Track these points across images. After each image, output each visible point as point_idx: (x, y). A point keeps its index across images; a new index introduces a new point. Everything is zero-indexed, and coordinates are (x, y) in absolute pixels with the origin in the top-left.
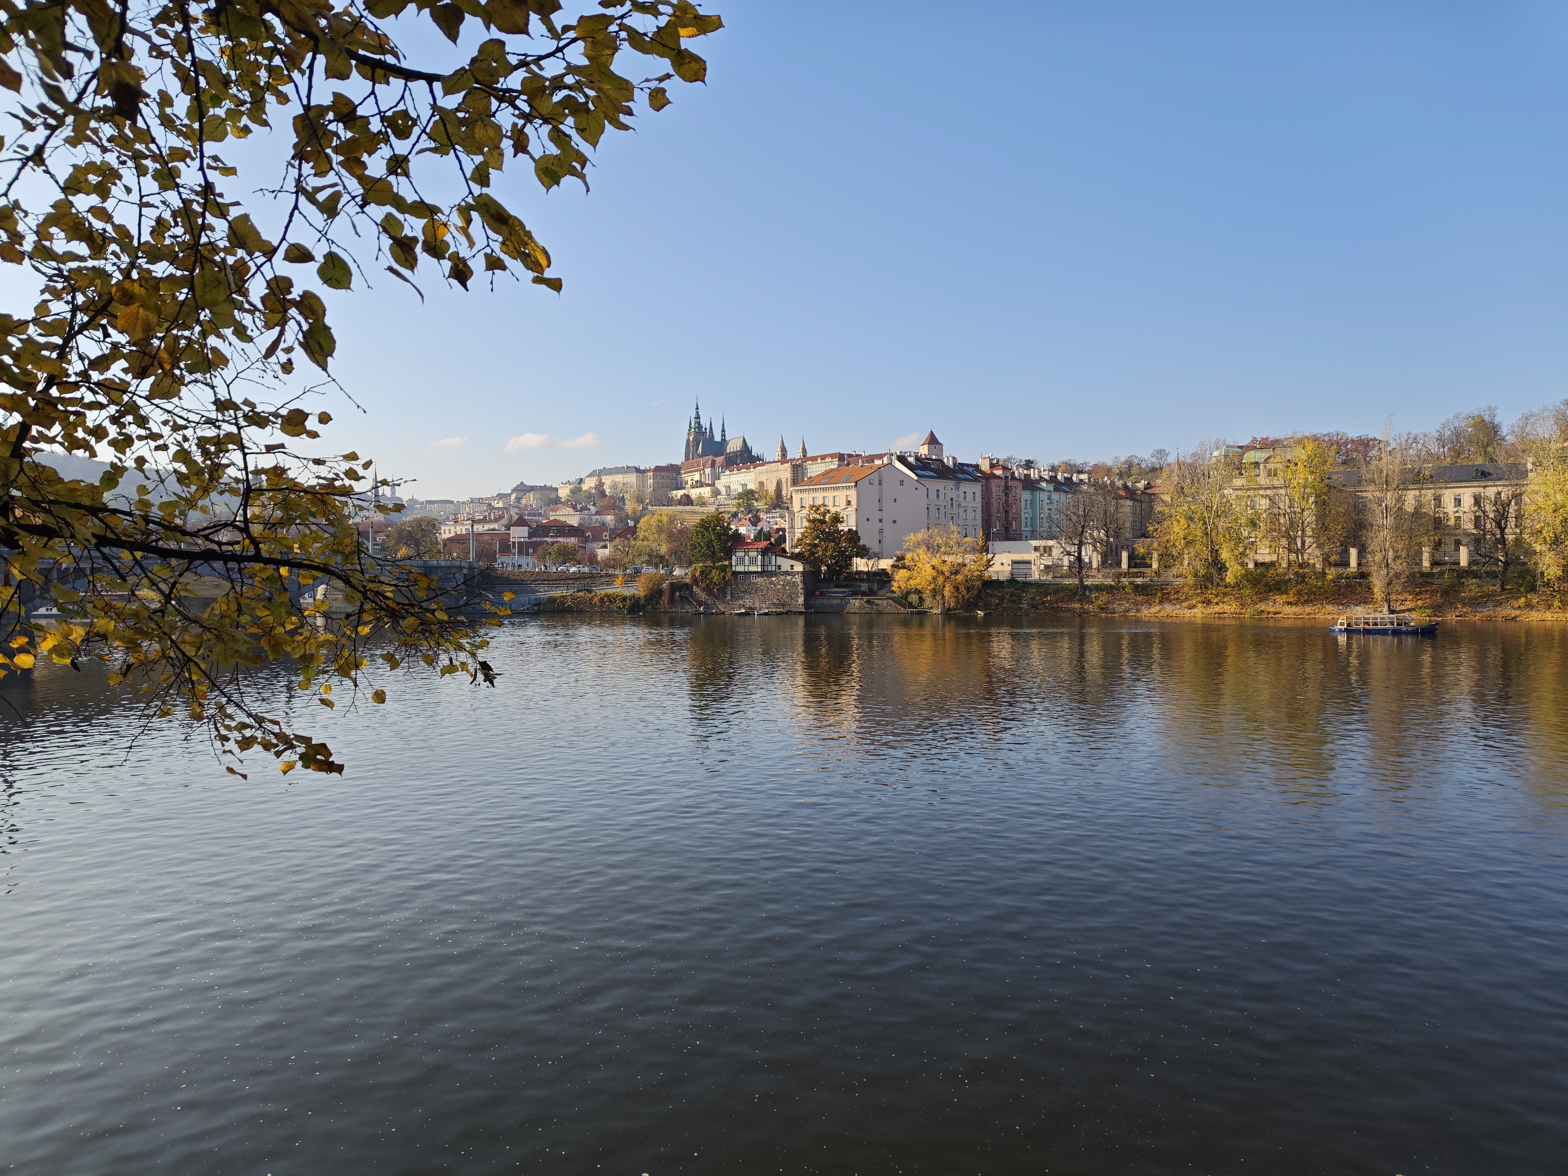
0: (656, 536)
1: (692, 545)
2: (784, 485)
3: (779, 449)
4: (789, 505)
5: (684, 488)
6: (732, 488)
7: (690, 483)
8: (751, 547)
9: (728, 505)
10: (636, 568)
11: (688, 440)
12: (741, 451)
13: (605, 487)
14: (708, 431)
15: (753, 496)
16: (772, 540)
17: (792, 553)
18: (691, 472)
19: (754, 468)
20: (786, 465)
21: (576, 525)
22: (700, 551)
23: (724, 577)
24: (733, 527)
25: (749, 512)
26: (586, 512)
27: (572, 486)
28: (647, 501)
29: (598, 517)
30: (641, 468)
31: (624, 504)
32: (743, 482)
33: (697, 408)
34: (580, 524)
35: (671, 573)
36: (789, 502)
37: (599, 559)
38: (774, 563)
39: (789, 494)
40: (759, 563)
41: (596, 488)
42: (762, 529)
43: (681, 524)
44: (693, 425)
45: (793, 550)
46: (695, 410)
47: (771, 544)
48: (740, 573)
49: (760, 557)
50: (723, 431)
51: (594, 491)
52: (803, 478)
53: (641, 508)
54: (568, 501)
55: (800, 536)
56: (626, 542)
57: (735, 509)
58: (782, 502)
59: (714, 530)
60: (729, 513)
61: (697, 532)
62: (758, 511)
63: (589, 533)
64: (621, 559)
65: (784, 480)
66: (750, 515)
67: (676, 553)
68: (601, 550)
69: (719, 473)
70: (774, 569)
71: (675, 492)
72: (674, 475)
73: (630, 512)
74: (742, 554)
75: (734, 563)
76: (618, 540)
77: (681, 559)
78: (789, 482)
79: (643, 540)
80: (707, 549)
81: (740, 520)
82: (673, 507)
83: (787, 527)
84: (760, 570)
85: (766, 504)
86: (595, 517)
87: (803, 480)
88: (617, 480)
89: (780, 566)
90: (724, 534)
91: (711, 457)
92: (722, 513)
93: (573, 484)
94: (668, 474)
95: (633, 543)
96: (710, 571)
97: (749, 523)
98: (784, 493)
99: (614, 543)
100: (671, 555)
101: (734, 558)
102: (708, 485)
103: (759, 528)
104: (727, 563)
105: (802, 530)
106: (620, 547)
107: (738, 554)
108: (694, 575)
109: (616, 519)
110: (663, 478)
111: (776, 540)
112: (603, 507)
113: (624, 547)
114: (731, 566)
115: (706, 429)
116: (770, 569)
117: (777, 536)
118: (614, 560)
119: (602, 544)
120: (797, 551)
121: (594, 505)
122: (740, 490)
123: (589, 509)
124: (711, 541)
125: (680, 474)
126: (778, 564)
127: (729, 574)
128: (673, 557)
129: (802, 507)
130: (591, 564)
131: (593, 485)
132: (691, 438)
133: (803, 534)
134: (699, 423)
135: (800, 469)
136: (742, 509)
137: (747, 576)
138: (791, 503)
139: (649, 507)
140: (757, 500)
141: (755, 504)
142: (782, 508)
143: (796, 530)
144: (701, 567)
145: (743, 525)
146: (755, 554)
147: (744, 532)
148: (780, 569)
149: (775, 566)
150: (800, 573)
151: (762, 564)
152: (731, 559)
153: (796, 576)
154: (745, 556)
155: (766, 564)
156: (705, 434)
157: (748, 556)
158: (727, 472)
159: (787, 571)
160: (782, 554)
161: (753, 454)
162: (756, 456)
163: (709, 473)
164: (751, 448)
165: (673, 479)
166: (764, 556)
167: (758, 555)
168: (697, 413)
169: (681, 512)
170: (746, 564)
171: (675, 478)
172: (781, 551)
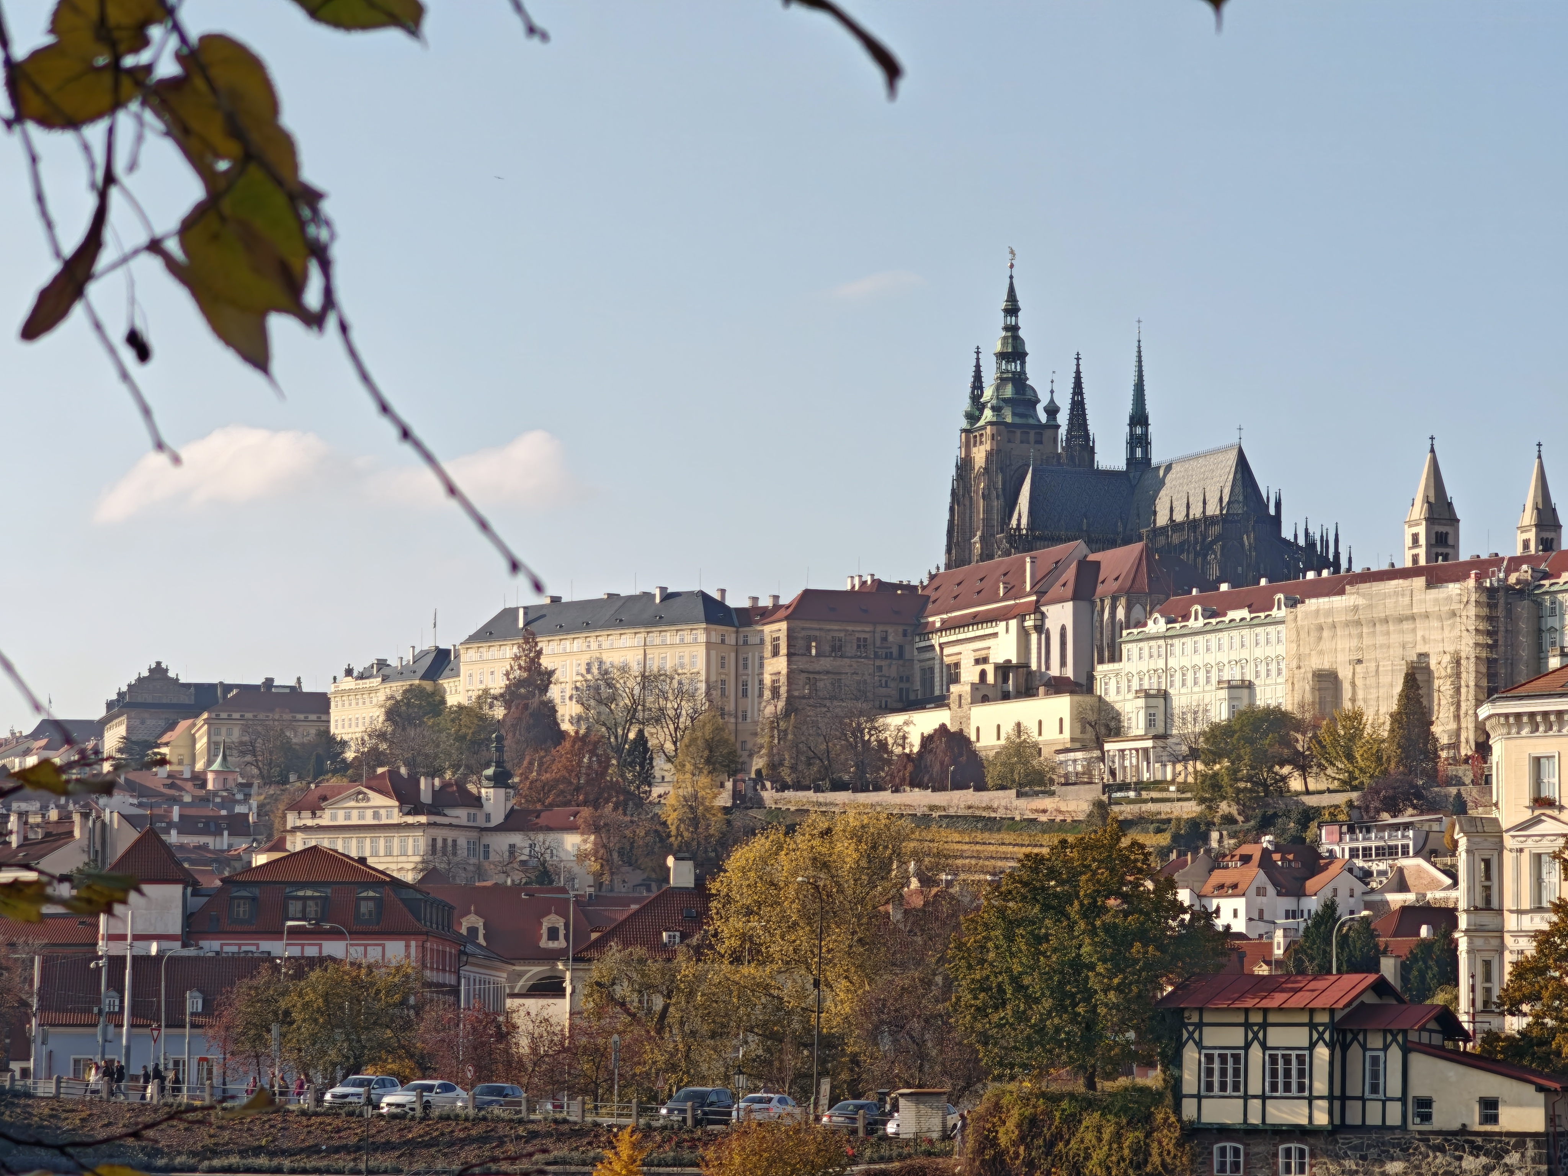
0: (802, 936)
1: (983, 986)
2: (1443, 687)
3: (1419, 511)
4: (1470, 793)
5: (941, 702)
6: (1180, 700)
7: (969, 674)
8: (1278, 999)
9: (1159, 785)
10: (700, 1099)
11: (964, 466)
12: (1224, 519)
13: (554, 693)
14: (1063, 419)
15: (1289, 743)
16: (1388, 967)
17: (1492, 1037)
18: (976, 620)
19: (1292, 603)
20: (1453, 588)
21: (409, 877)
22: (1022, 1017)
23: (1141, 1153)
24: (1184, 896)
25: (1265, 824)
26: (460, 815)
27: (397, 688)
28: (758, 763)
29: (517, 839)
30: (732, 602)
31: (647, 778)
32: (1233, 674)
33: (1012, 309)
34: (430, 874)
35: (875, 1126)
36: (1466, 773)
37: (523, 1045)
38: (1394, 1087)
39: (1469, 735)
40: (1321, 1086)
41: (510, 696)
42: (1330, 908)
43: (926, 881)
44: (988, 393)
45: (1494, 1023)
46: (1000, 320)
47: (1381, 987)
48: (1224, 1131)
49: (1322, 1053)
50: (1139, 418)
51: (499, 712)
52: (1540, 657)
53: (724, 799)
54: (373, 757)
55: (1529, 948)
56: (654, 967)
57: (1190, 809)
58: (1433, 776)
59: (1093, 910)
60: (1161, 825)
61: (1011, 924)
62: (1308, 816)
63: (471, 921)
64: (630, 1053)
65: (1440, 665)
66: (1267, 840)
67: (898, 1025)
68: (533, 1004)
69: (1116, 628)
70: (1394, 1116)
71: (895, 720)
72: (894, 636)
73: (672, 818)
74: (1235, 1037)
75: (1190, 1080)
76: (614, 953)
77: (923, 1056)
78: (1469, 678)
79: (736, 959)
80: (1060, 1008)
81: (1217, 862)
82: (886, 797)
83: (1460, 897)
84: (1321, 1119)
85: (1349, 785)
86: (501, 842)
87: (1539, 671)
88: (613, 658)
89: (1425, 1104)
90: (1142, 935)
91: (1077, 547)
92: (1125, 825)
93: (401, 674)
94: (863, 630)
95: (685, 968)
96: (1073, 1121)
97: (1262, 878)
98: (1442, 729)
99: (596, 971)
100: (873, 1037)
101: (1191, 1055)
102: (1057, 686)
103: (1313, 904)
104: (1153, 1079)
105: (1541, 923)
106: (622, 990)
107: (1214, 1037)
108: (988, 1141)
109: (603, 853)
110: (837, 649)
111: (1405, 969)
112: (547, 788)
113: (645, 988)
114: (1178, 1097)
115: (1052, 411)
116: (1374, 1118)
117: (1405, 944)
118: (597, 1054)
119: (534, 971)
120: (1514, 1025)
121: (500, 780)
122: (1220, 713)
123: (476, 801)
124: (1078, 966)
125: (925, 631)
126: (1417, 1090)
127: (1168, 1138)
128: (886, 1044)
129: (1542, 802)
130: (484, 1072)
131: (498, 685)
132: (979, 455)
133: (1543, 939)
134: (1019, 380)
135: (1523, 608)
136: (1224, 807)
137: (1260, 1148)
138: (1484, 780)
139: (769, 796)
140: (1303, 767)
141: (1296, 784)
142: (1430, 806)
143: (1511, 922)
144: (1025, 1100)
145: (1233, 889)
146: (1299, 1037)
147: (1239, 926)
148: (1426, 1118)
149: (1403, 1099)
150: (1530, 1144)
151: (1337, 1092)
152: (1174, 1060)
153: (1513, 1158)
154: (1247, 1046)
155: (1354, 1089)
156: (1048, 433)
157: (1264, 1047)
158: (1157, 625)
159: (1463, 1130)
160: (1437, 1039)
161: (1287, 533)
162: (1301, 542)
163: (1063, 629)
164: (1278, 505)
165: (889, 656)
166: (1345, 1048)
167: (1312, 1046)
168: (1013, 330)
169: (924, 820)
170: (1255, 1087)
171: (895, 651)
172: (1433, 1025)
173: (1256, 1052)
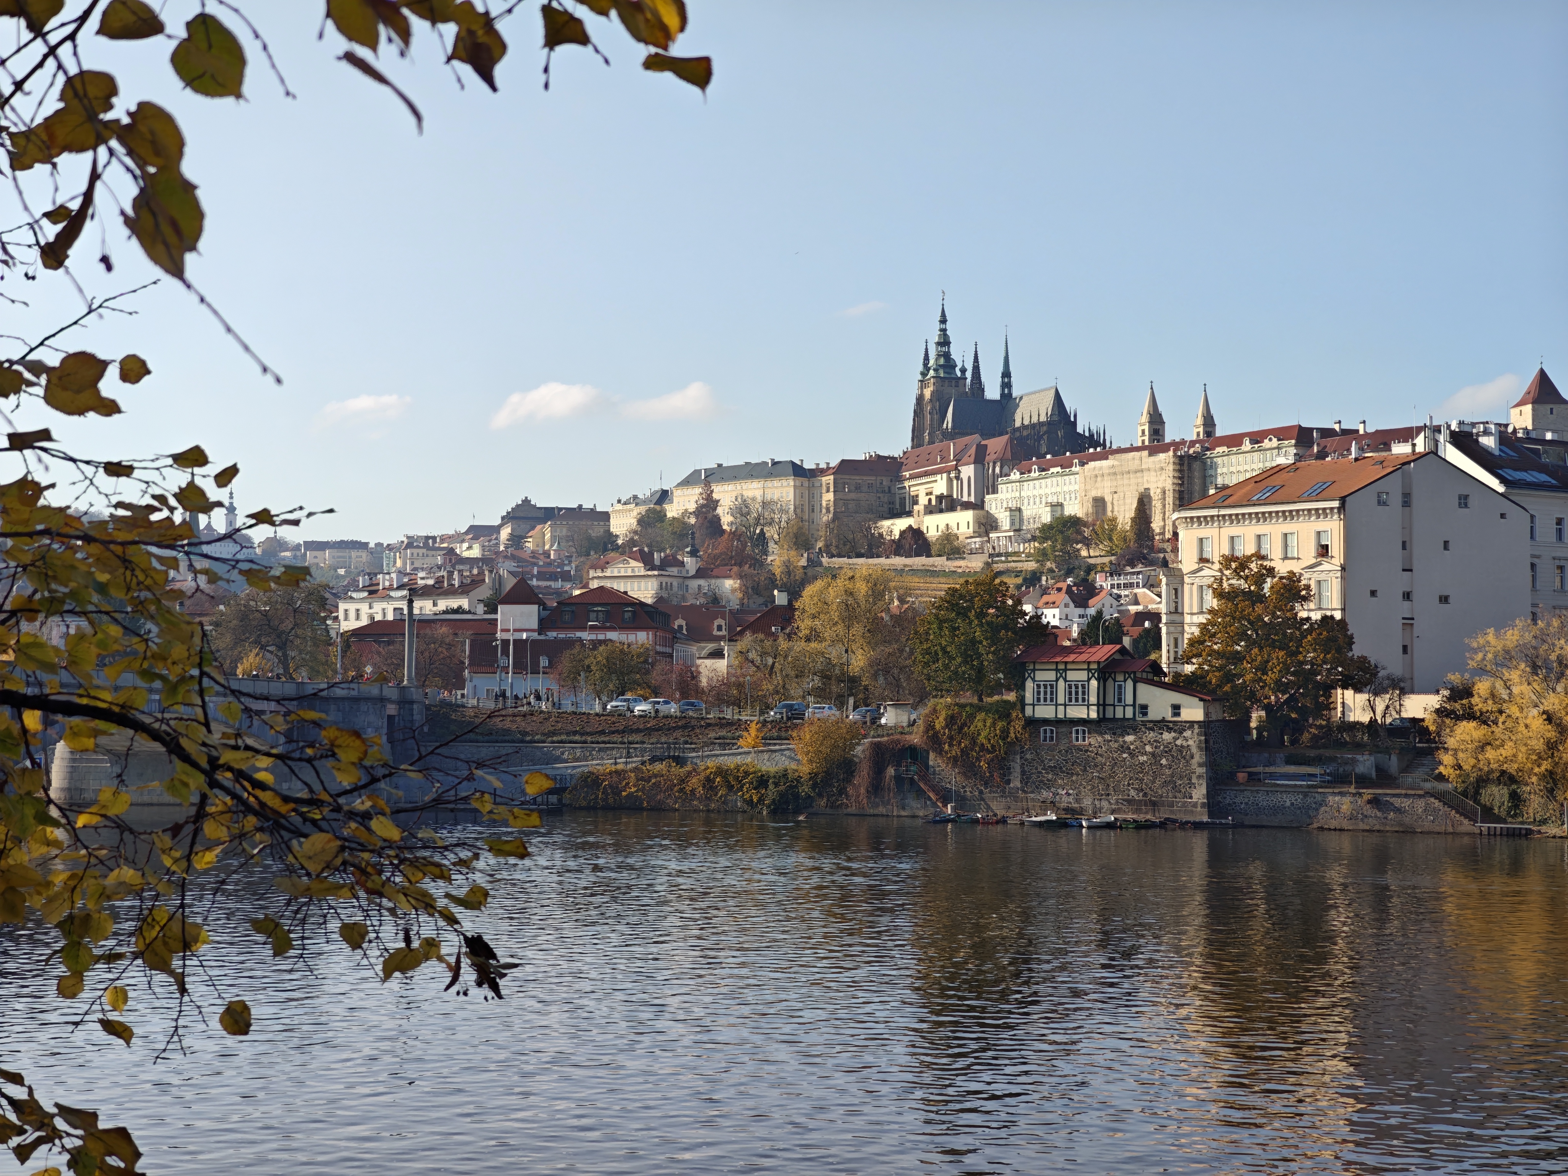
0: (840, 628)
1: (927, 652)
2: (1157, 504)
3: (1145, 418)
4: (1170, 556)
5: (909, 514)
6: (1027, 513)
7: (923, 500)
8: (1072, 657)
9: (1016, 554)
10: (790, 707)
11: (920, 399)
12: (1049, 423)
13: (719, 511)
14: (969, 375)
15: (1080, 532)
16: (1126, 641)
17: (1177, 675)
18: (926, 474)
19: (1082, 464)
20: (1162, 456)
21: (649, 601)
22: (946, 667)
23: (1005, 733)
24: (1028, 608)
25: (1069, 573)
26: (674, 571)
27: (643, 509)
28: (820, 544)
29: (702, 582)
30: (806, 466)
31: (765, 553)
32: (1053, 499)
33: (943, 321)
34: (660, 600)
35: (875, 720)
36: (1168, 547)
37: (704, 682)
38: (1129, 700)
39: (1169, 528)
40: (1093, 699)
41: (698, 513)
42: (1100, 613)
43: (902, 601)
44: (932, 362)
45: (1179, 668)
46: (938, 326)
47: (1123, 651)
48: (1045, 722)
49: (1094, 683)
50: (1006, 374)
51: (693, 520)
52: (1205, 489)
53: (803, 562)
54: (632, 543)
55: (1196, 631)
56: (768, 643)
57: (1032, 566)
58: (1152, 548)
59: (981, 615)
60: (1018, 573)
61: (941, 622)
62: (1090, 569)
63: (679, 622)
64: (756, 686)
65: (1155, 494)
66: (1069, 581)
67: (887, 671)
68: (708, 662)
69: (995, 477)
70: (1129, 713)
71: (886, 523)
72: (886, 482)
73: (778, 571)
74: (1051, 676)
75: (1029, 697)
76: (748, 638)
77: (899, 686)
78: (1170, 500)
79: (808, 639)
80: (965, 662)
81: (1045, 591)
82: (882, 560)
83: (1163, 608)
84: (1094, 715)
85: (1110, 553)
86: (694, 584)
87: (1204, 495)
88: (748, 494)
89: (1144, 708)
90: (1005, 627)
91: (976, 438)
92: (1000, 573)
93: (644, 502)
94: (871, 479)
95: (783, 644)
96: (972, 717)
97: (1067, 599)
98: (1156, 525)
99: (740, 645)
100: (875, 676)
101: (1029, 684)
102: (967, 506)
103: (1092, 611)
104: (1011, 697)
105: (1202, 619)
106: (752, 655)
107: (1041, 676)
108: (930, 727)
109: (744, 589)
110: (858, 488)
111: (1135, 642)
112: (716, 557)
113: (764, 654)
114: (1023, 705)
115: (963, 371)
116: (1119, 714)
117: (1136, 631)
118: (740, 686)
119: (711, 646)
120: (1189, 669)
121: (694, 553)
122: (1047, 518)
123: (682, 564)
124: (974, 642)
125: (901, 480)
126: (1140, 701)
127: (1018, 725)
128: (881, 680)
129: (1203, 560)
130: (685, 695)
131: (692, 507)
132: (927, 393)
133: (1203, 627)
134: (947, 356)
135: (1196, 465)
136: (1049, 564)
137: (1063, 730)
138: (1175, 550)
139: (825, 560)
140: (1087, 543)
141: (1084, 553)
142: (1150, 563)
143: (1187, 619)
144: (948, 707)
145: (1053, 604)
146: (1083, 676)
147: (1055, 622)
148: (1145, 714)
149: (1134, 705)
150: (1196, 726)
151: (1101, 702)
152: (1022, 687)
153: (1187, 734)
154: (1057, 680)
155: (1109, 700)
156: (961, 382)
157: (1066, 681)
158: (1015, 475)
159: (1163, 720)
160: (1150, 676)
161: (1080, 430)
162: (1087, 434)
163: (969, 478)
164: (1075, 416)
165: (883, 492)
166: (1105, 681)
167: (1089, 680)
168: (944, 331)
169: (900, 572)
170: (1061, 700)
171: (886, 489)
172: (1148, 669)
173: (1061, 683)
